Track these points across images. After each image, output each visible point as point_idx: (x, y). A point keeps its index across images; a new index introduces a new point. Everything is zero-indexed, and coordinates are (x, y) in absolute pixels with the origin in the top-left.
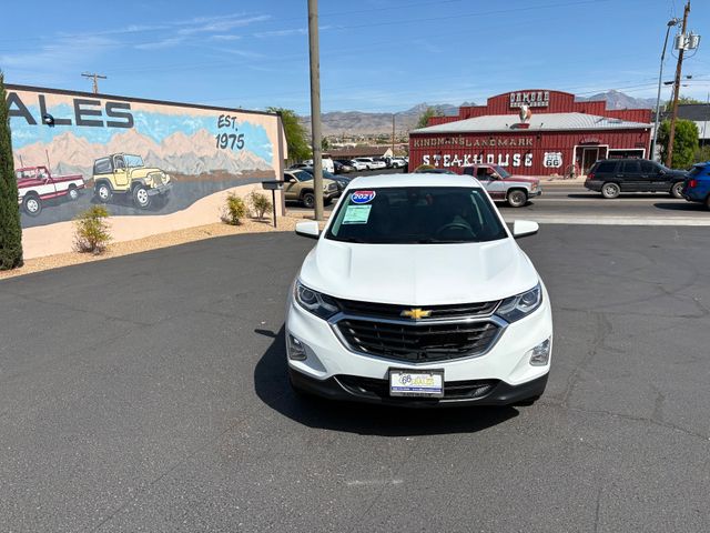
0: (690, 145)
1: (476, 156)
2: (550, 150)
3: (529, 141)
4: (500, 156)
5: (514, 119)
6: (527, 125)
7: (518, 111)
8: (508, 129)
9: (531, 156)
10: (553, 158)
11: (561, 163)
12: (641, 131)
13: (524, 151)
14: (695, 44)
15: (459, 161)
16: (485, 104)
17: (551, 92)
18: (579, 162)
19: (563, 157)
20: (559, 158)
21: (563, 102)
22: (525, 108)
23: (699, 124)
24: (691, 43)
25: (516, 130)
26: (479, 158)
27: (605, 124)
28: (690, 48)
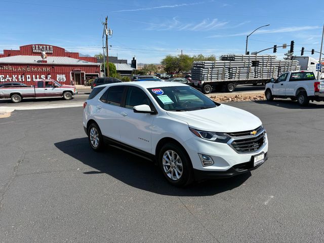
0: (114, 72)
1: (20, 76)
2: (59, 74)
3: (48, 69)
4: (34, 76)
5: (39, 58)
6: (46, 62)
7: (40, 54)
8: (36, 63)
9: (50, 76)
10: (61, 77)
11: (65, 80)
12: (96, 66)
13: (47, 74)
14: (111, 34)
15: (10, 79)
16: (19, 49)
17: (53, 47)
18: (73, 79)
19: (66, 77)
20: (64, 77)
21: (59, 52)
22: (44, 53)
23: (116, 64)
24: (110, 32)
25: (41, 63)
26: (22, 77)
27: (81, 63)
28: (110, 34)
